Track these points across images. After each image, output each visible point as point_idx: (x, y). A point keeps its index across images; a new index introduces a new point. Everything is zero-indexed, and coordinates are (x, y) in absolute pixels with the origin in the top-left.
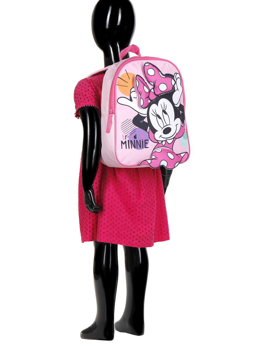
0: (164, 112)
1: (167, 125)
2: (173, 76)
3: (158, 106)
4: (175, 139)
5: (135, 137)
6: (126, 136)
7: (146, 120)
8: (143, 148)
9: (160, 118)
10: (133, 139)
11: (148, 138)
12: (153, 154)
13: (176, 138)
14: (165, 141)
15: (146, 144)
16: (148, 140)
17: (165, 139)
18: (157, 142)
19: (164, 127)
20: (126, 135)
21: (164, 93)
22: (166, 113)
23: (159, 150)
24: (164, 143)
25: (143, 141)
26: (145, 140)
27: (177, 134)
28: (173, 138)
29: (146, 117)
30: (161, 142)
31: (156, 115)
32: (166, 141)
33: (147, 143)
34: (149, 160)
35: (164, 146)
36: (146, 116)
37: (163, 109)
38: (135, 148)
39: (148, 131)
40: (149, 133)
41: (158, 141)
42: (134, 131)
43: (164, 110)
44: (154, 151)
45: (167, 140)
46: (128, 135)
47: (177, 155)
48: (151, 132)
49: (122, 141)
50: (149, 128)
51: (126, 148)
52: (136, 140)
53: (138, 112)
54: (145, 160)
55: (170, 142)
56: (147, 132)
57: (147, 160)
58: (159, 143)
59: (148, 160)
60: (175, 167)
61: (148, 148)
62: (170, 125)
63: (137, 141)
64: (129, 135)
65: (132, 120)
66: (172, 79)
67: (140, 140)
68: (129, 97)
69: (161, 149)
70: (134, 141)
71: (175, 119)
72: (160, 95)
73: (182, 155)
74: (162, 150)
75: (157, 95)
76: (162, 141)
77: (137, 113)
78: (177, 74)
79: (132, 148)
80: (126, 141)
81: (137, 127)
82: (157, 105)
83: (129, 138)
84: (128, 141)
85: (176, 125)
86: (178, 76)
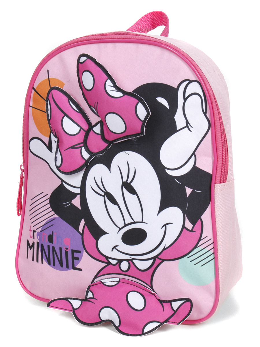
0: (128, 186)
1: (135, 223)
2: (175, 91)
3: (110, 170)
4: (158, 261)
5: (51, 238)
6: (34, 231)
7: (76, 202)
8: (67, 267)
9: (114, 201)
10: (46, 243)
11: (80, 248)
12: (91, 288)
13: (163, 260)
14: (127, 260)
15: (75, 261)
16: (80, 252)
17: (128, 257)
18: (106, 261)
19: (126, 225)
20: (35, 228)
21: (123, 138)
22: (132, 191)
23: (111, 281)
24: (124, 266)
25: (67, 253)
26: (73, 251)
27: (164, 249)
28: (154, 258)
29: (78, 196)
30: (117, 261)
31: (103, 194)
32: (129, 261)
33: (78, 259)
34: (77, 299)
35: (124, 273)
36: (78, 191)
37: (125, 180)
38: (49, 264)
39: (81, 230)
40: (82, 234)
41: (107, 258)
42: (50, 223)
43: (129, 182)
44: (96, 280)
45: (134, 261)
46: (37, 231)
47: (161, 302)
48: (88, 234)
49: (28, 241)
50: (83, 222)
51: (33, 260)
52: (51, 245)
53: (62, 181)
54: (66, 299)
55: (143, 265)
56: (79, 232)
57: (71, 299)
58: (109, 263)
59: (74, 299)
60: (143, 334)
61: (80, 270)
62: (142, 222)
63: (53, 248)
64: (39, 230)
65: (49, 196)
66: (140, 104)
67: (61, 249)
68: (48, 138)
69: (118, 280)
70: (49, 246)
71: (162, 209)
72: (115, 141)
73: (176, 305)
74: (119, 282)
75: (109, 142)
76: (120, 261)
77: (60, 182)
78: (191, 82)
79: (42, 263)
80: (34, 243)
81: (56, 216)
82: (109, 167)
83: (38, 237)
84: (38, 243)
85: (165, 225)
86: (195, 88)
